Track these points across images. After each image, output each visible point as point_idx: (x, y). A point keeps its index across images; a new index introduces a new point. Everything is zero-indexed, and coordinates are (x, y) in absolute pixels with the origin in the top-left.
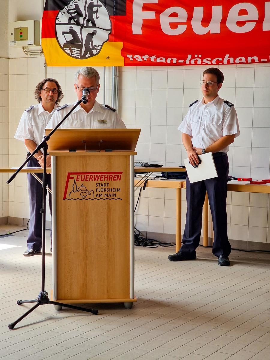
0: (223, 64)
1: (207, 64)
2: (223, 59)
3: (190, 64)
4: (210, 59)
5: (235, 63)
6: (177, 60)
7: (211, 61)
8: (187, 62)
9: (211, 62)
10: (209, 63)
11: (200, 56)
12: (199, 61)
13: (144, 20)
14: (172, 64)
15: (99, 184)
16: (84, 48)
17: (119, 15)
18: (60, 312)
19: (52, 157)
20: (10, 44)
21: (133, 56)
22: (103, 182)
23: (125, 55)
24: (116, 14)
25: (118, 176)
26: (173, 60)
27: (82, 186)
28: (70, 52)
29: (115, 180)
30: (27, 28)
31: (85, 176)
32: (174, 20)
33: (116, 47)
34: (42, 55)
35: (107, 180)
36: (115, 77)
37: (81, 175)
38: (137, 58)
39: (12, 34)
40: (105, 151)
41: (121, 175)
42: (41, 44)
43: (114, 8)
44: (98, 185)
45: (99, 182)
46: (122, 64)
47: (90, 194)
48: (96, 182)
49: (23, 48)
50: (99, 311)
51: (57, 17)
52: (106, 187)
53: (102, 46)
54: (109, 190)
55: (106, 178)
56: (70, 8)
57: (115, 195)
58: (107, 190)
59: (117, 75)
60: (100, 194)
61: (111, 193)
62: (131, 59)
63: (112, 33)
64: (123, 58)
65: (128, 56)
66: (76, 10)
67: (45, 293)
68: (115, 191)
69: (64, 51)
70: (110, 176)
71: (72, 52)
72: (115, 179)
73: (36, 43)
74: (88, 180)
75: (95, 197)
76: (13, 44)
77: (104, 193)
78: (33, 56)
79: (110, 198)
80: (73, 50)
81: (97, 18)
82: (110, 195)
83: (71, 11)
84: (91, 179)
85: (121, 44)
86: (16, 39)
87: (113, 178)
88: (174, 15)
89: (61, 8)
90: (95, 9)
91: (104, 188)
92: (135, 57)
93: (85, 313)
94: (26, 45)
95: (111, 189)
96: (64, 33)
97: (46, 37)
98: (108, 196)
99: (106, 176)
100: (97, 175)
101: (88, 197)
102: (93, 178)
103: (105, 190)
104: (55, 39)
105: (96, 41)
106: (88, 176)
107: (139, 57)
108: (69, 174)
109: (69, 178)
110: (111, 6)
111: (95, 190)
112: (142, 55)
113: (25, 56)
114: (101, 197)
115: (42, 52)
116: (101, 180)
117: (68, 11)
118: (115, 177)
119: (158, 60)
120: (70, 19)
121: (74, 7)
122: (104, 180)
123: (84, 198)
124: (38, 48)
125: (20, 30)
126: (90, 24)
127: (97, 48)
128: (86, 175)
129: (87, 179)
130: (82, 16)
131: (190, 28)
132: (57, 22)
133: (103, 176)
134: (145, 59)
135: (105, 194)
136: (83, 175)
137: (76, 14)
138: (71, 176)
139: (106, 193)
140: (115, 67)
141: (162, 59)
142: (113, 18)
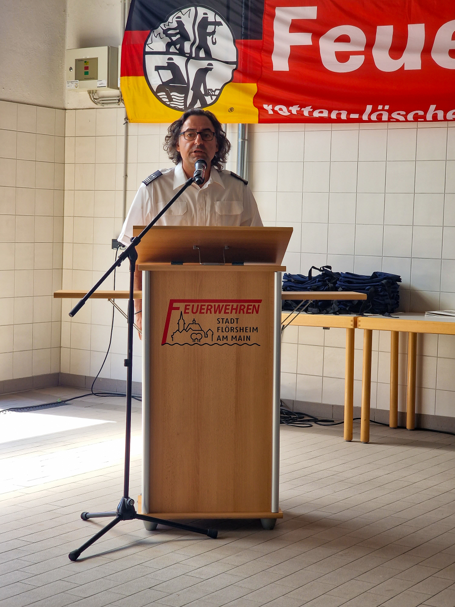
0: (425, 121)
1: (398, 121)
2: (426, 113)
3: (370, 121)
4: (404, 113)
5: (445, 120)
6: (348, 114)
7: (405, 116)
8: (365, 117)
9: (406, 118)
10: (402, 118)
11: (387, 107)
12: (385, 117)
13: (292, 47)
14: (339, 120)
15: (223, 319)
16: (191, 93)
17: (251, 38)
18: (153, 534)
19: (144, 273)
20: (67, 85)
21: (273, 107)
22: (229, 316)
23: (260, 105)
24: (246, 37)
25: (254, 306)
26: (340, 114)
27: (194, 322)
28: (167, 100)
29: (250, 313)
30: (96, 59)
31: (198, 305)
32: (343, 47)
33: (246, 91)
34: (122, 104)
35: (236, 313)
36: (242, 142)
37: (191, 304)
38: (280, 109)
39: (71, 69)
40: (231, 264)
41: (259, 306)
42: (119, 86)
43: (242, 27)
44: (221, 320)
45: (222, 315)
46: (255, 119)
47: (206, 336)
48: (218, 315)
49: (89, 92)
50: (219, 534)
51: (147, 41)
52: (234, 325)
53: (221, 90)
54: (238, 329)
55: (234, 309)
56: (168, 27)
57: (248, 338)
58: (235, 330)
59: (246, 138)
60: (223, 336)
61: (242, 334)
62: (271, 112)
63: (239, 68)
64: (257, 110)
65: (265, 106)
66: (178, 31)
67: (129, 500)
68: (248, 331)
69: (158, 97)
70: (241, 306)
71: (171, 99)
72: (249, 311)
73: (112, 84)
74: (204, 313)
75: (215, 341)
76: (73, 86)
77: (230, 334)
78: (106, 106)
79: (240, 342)
80: (173, 97)
81: (214, 43)
82: (240, 339)
83: (169, 32)
84: (209, 311)
85: (253, 87)
86: (78, 77)
87: (245, 310)
88: (344, 39)
89: (154, 27)
90: (210, 29)
91: (230, 325)
92: (277, 108)
93: (195, 535)
94: (94, 88)
95: (242, 328)
96: (158, 68)
97: (128, 75)
98: (237, 339)
99: (235, 307)
100: (219, 304)
101: (203, 341)
102: (213, 310)
103: (232, 329)
104: (143, 78)
105: (212, 83)
106: (205, 305)
107: (284, 108)
108: (172, 302)
109: (171, 308)
110: (237, 24)
111: (215, 330)
112: (288, 104)
113: (93, 105)
114: (225, 341)
115: (120, 99)
116: (225, 313)
117: (165, 32)
118: (250, 307)
119: (316, 114)
120: (169, 45)
121: (175, 25)
122: (231, 313)
123: (196, 342)
124: (115, 92)
125: (85, 62)
126: (202, 54)
127: (213, 93)
128: (201, 305)
129: (202, 311)
130: (189, 40)
131: (369, 61)
132: (147, 49)
133: (229, 305)
134: (294, 112)
135: (232, 337)
136: (195, 305)
137: (178, 36)
138: (175, 305)
139: (234, 334)
140: (243, 125)
141: (321, 112)
142: (241, 44)
